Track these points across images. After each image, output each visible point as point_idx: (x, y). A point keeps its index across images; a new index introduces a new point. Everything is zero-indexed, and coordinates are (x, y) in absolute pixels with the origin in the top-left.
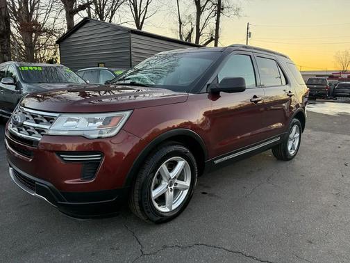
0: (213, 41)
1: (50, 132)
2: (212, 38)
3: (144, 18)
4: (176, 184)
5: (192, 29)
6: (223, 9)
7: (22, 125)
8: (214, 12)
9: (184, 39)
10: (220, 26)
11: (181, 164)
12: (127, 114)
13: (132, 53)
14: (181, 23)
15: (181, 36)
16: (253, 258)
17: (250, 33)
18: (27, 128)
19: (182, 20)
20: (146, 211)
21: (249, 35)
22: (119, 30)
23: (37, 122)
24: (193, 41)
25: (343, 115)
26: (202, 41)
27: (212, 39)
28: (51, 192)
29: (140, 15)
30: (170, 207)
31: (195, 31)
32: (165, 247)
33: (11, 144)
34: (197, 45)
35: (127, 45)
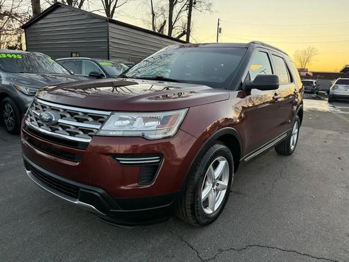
0: (185, 35)
1: (102, 133)
2: (184, 31)
3: (115, 7)
4: (218, 184)
5: (165, 22)
6: (195, 3)
7: (57, 123)
8: (186, 6)
9: (157, 31)
10: (192, 19)
11: (223, 163)
12: (183, 112)
13: (110, 43)
14: (154, 15)
15: (154, 28)
16: (309, 255)
17: (220, 29)
18: (64, 127)
19: (155, 11)
20: (197, 214)
21: (219, 30)
22: (95, 18)
23: (79, 120)
24: (166, 33)
25: (312, 111)
26: (175, 34)
27: (184, 33)
28: (102, 199)
29: (110, 3)
30: (213, 209)
31: (167, 24)
32: (221, 251)
33: (31, 141)
34: (169, 37)
35: (105, 35)
